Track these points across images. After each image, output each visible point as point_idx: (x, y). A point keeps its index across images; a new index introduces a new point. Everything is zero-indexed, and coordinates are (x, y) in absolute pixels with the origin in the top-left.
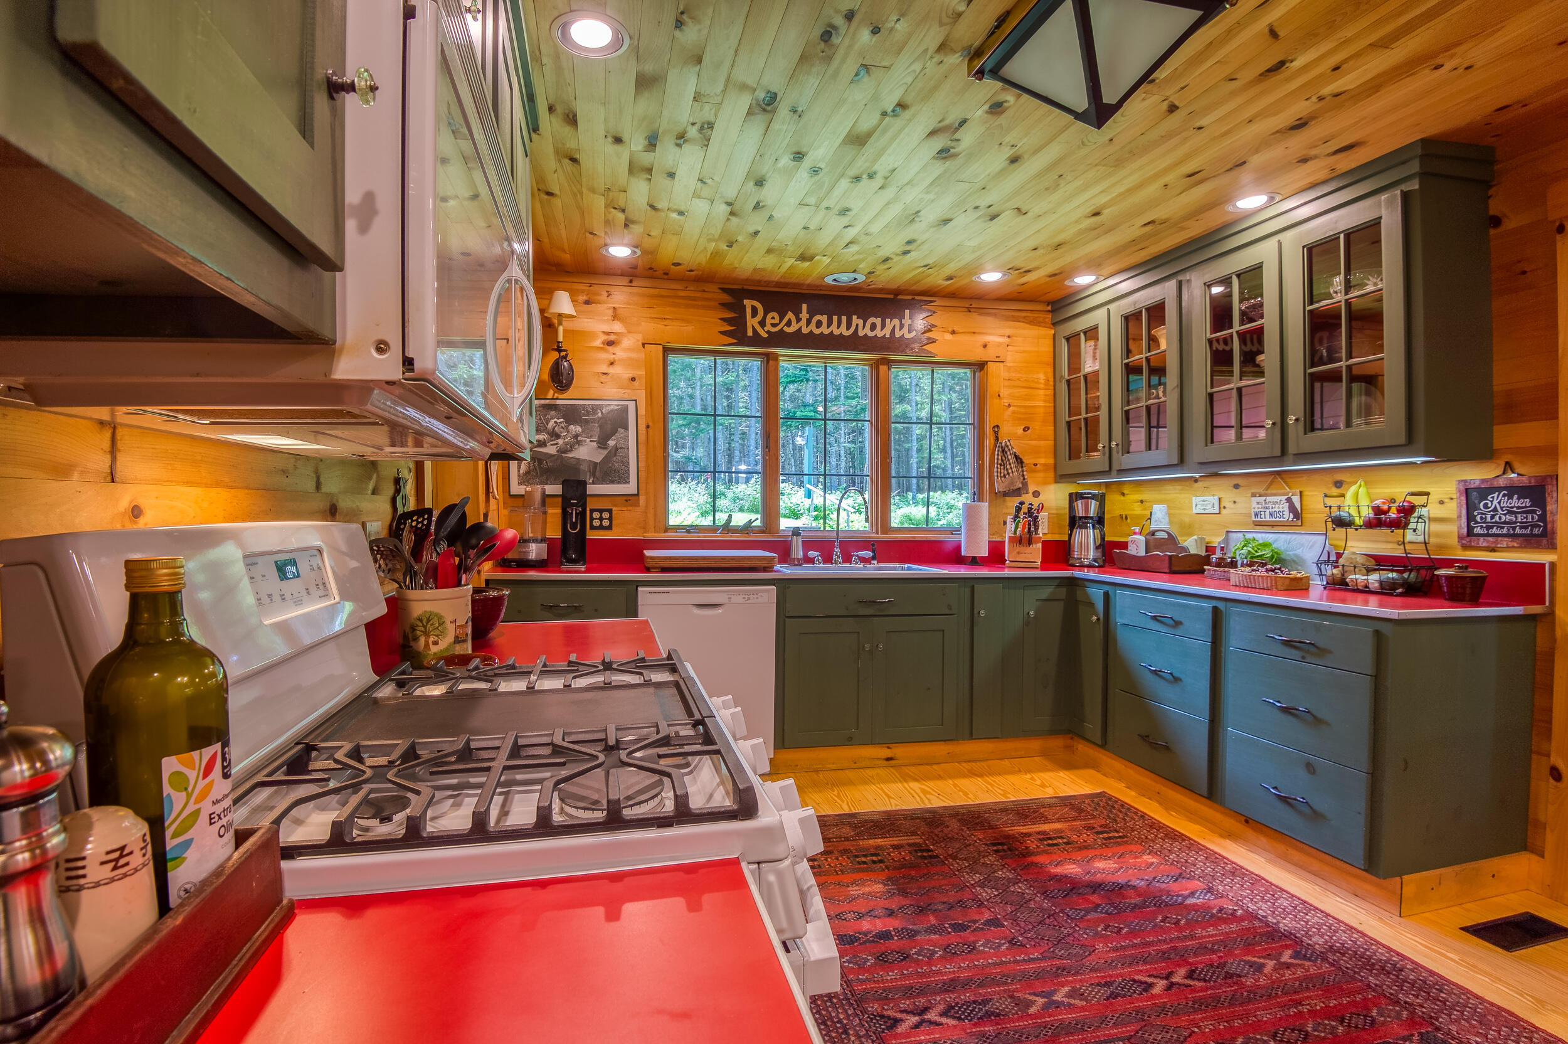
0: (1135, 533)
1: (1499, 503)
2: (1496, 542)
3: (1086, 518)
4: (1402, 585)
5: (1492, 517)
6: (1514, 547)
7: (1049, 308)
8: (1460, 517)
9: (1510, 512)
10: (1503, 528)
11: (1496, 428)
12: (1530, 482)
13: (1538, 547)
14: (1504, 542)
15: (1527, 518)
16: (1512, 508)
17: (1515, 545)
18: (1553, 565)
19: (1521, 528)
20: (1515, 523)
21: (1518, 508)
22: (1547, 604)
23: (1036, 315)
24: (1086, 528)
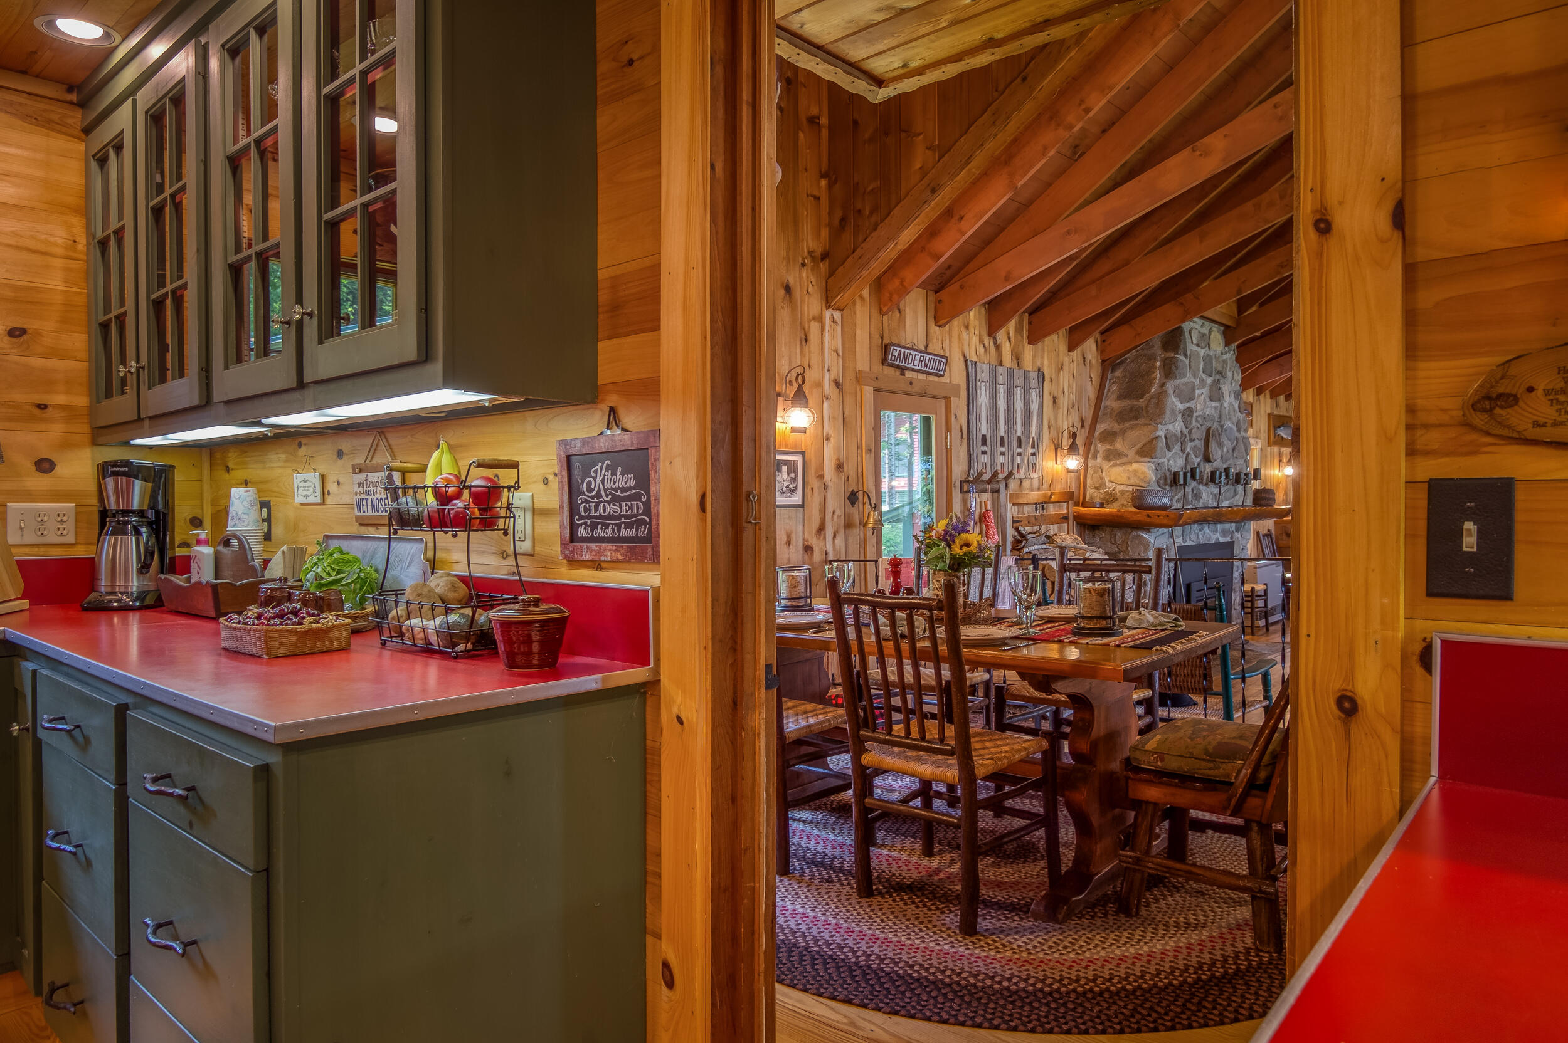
0: (199, 542)
1: (603, 481)
2: (599, 553)
3: (126, 512)
4: (466, 638)
5: (596, 509)
6: (617, 561)
7: (73, 97)
8: (561, 507)
9: (615, 499)
10: (606, 526)
11: (601, 345)
12: (632, 444)
13: (642, 561)
14: (609, 553)
15: (631, 508)
16: (616, 490)
17: (620, 557)
18: (657, 590)
19: (628, 526)
20: (620, 517)
21: (623, 490)
22: (652, 666)
23: (43, 106)
24: (125, 533)
